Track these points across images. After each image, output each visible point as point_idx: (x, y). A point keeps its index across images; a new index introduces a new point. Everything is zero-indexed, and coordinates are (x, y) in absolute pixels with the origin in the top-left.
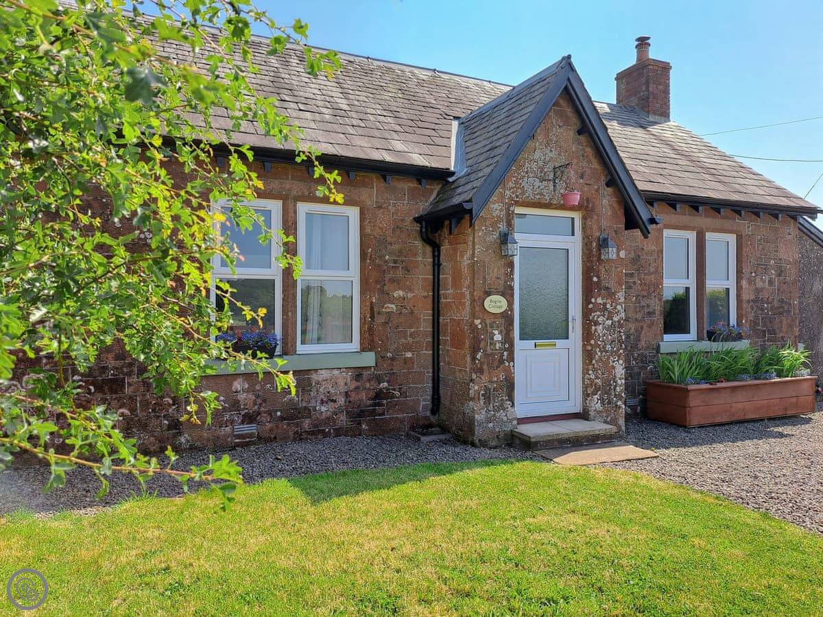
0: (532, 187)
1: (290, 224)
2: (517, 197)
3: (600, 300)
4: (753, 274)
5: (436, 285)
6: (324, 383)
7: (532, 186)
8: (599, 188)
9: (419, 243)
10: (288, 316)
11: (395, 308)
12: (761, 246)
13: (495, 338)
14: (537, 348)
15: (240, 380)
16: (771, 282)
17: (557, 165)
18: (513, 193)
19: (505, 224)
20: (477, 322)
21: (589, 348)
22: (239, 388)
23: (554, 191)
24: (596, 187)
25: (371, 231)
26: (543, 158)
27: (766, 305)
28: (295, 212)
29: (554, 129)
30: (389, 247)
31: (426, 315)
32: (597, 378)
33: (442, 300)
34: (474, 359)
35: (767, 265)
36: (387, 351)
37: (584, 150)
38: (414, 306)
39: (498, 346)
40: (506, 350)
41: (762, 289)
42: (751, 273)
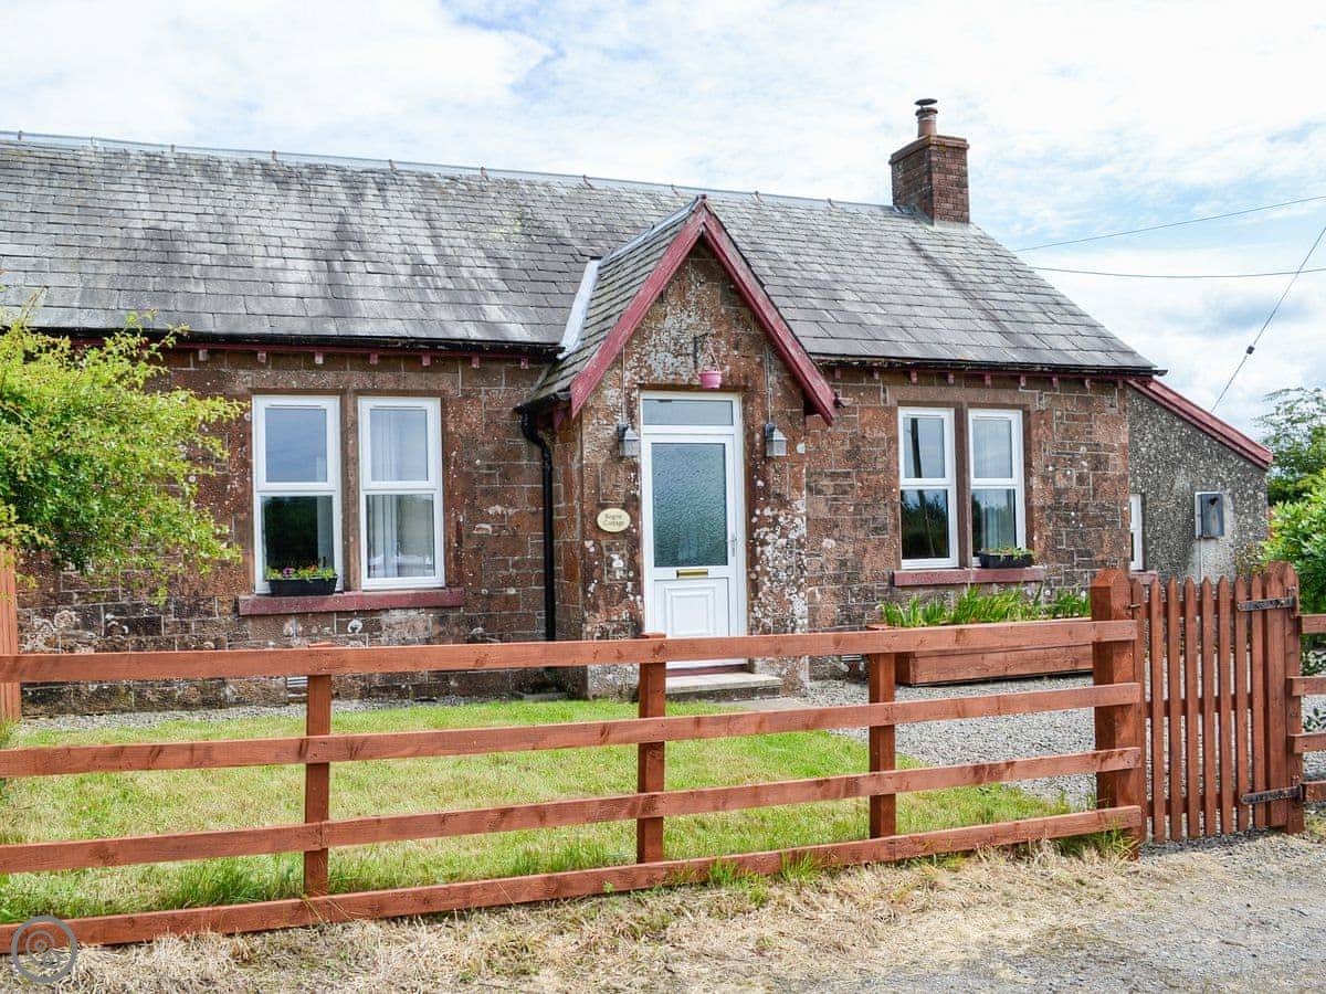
0: (662, 365)
1: (349, 425)
2: (641, 378)
3: (767, 512)
4: (1051, 468)
5: (548, 498)
6: (397, 627)
7: (662, 363)
8: (762, 361)
9: (521, 442)
10: (348, 541)
11: (490, 529)
12: (1062, 426)
13: (615, 565)
14: (680, 577)
15: (292, 621)
16: (1081, 479)
17: (698, 333)
18: (635, 374)
19: (625, 415)
20: (588, 544)
21: (754, 576)
22: (292, 631)
23: (696, 368)
24: (758, 360)
25: (456, 428)
26: (677, 326)
27: (1073, 514)
28: (356, 409)
29: (693, 287)
30: (480, 448)
31: (534, 538)
32: (766, 616)
33: (555, 517)
34: (585, 591)
35: (1073, 455)
36: (480, 585)
37: (738, 311)
38: (518, 526)
39: (619, 575)
40: (629, 579)
41: (1066, 490)
42: (1047, 466)
